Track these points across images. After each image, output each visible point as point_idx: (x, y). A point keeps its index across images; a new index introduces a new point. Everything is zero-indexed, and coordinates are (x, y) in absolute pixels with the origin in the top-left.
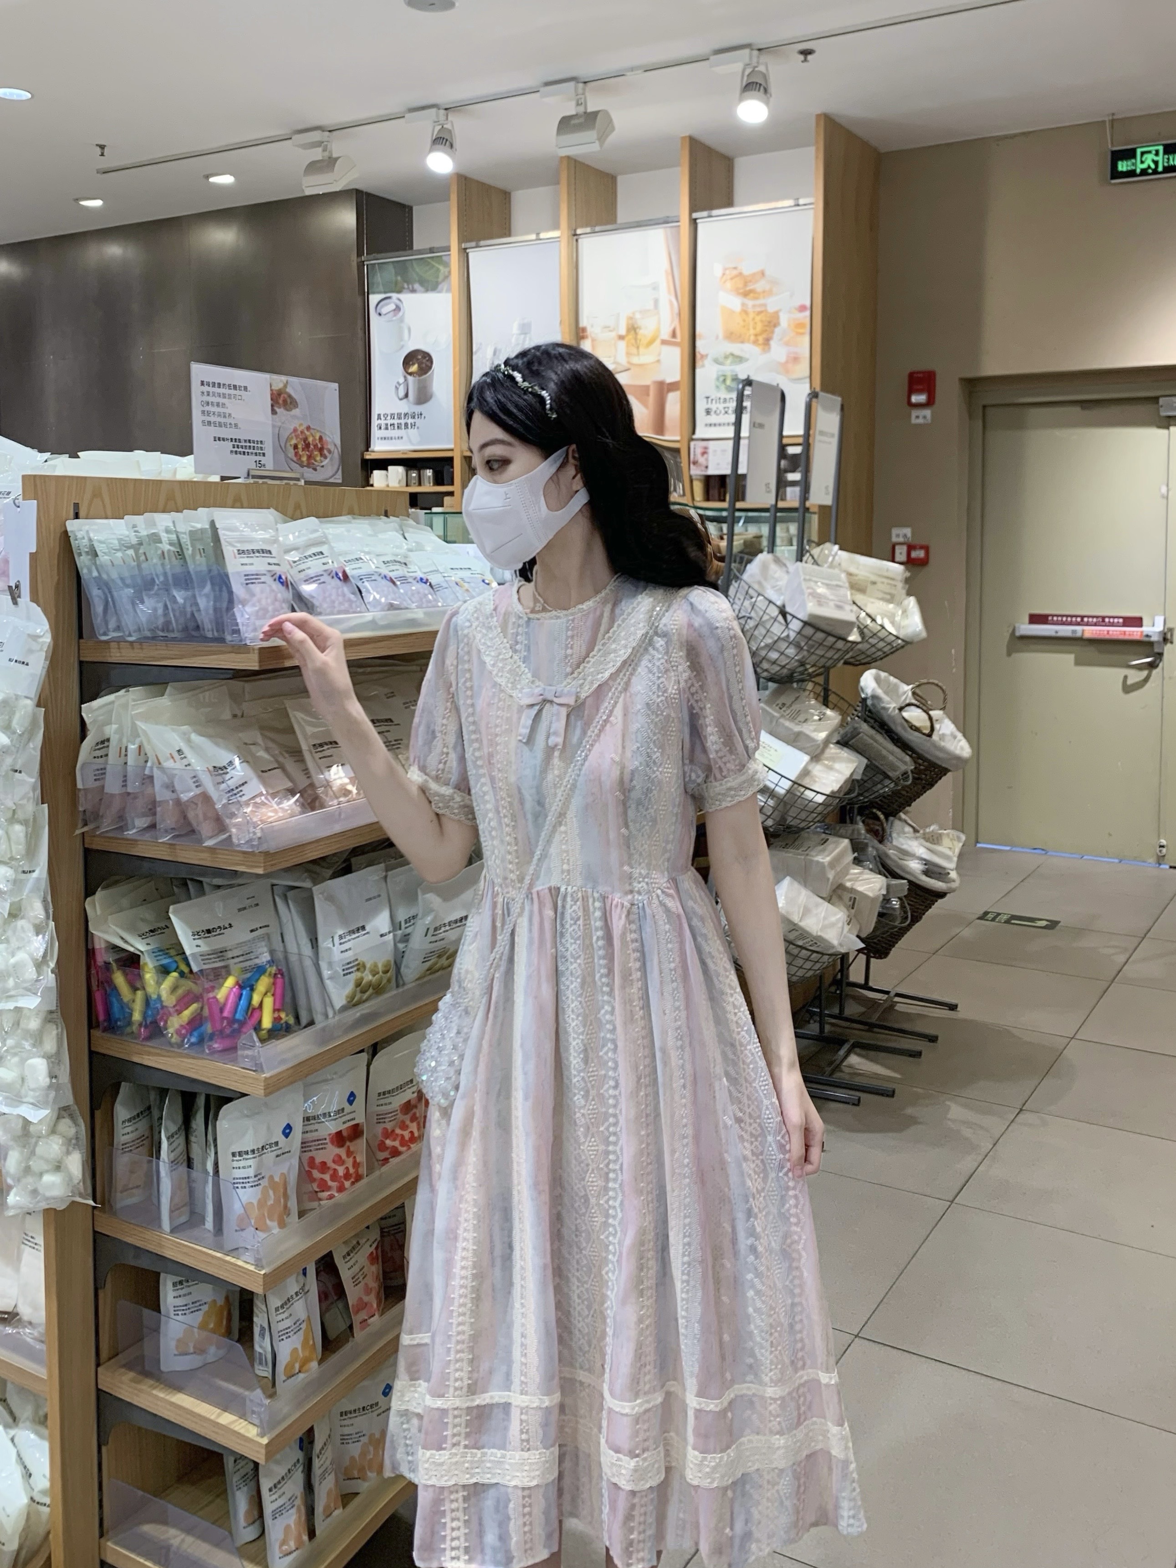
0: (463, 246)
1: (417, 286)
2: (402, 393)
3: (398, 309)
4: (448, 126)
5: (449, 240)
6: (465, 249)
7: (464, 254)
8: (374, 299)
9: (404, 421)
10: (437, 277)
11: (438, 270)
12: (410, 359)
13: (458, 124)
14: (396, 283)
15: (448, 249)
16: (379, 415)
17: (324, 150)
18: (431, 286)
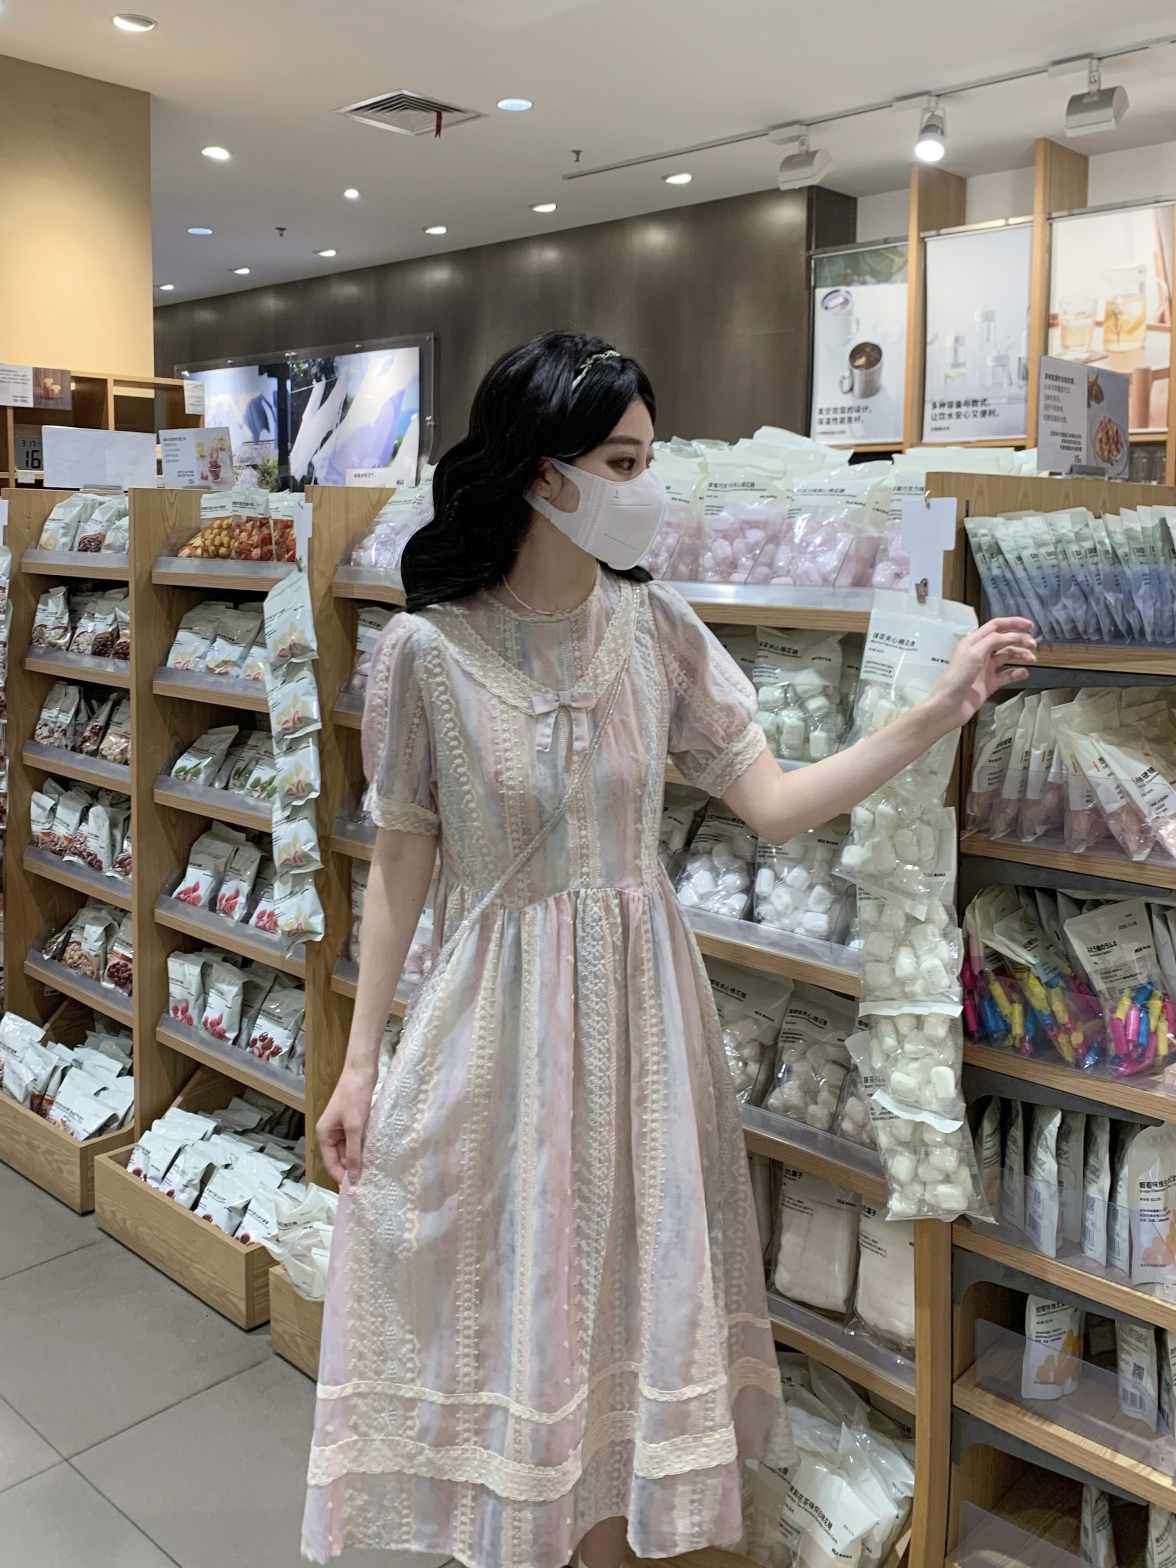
0: (922, 235)
1: (868, 278)
2: (847, 386)
3: (846, 302)
4: (939, 113)
5: (907, 228)
6: (924, 238)
7: (922, 242)
8: (820, 293)
9: (847, 415)
10: (891, 268)
11: (892, 261)
12: (857, 352)
13: (949, 111)
14: (846, 275)
15: (906, 239)
16: (821, 411)
17: (802, 145)
18: (883, 277)
